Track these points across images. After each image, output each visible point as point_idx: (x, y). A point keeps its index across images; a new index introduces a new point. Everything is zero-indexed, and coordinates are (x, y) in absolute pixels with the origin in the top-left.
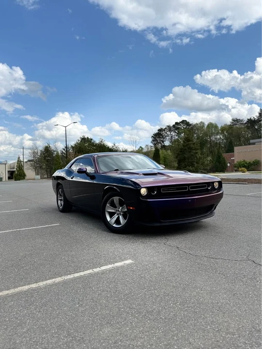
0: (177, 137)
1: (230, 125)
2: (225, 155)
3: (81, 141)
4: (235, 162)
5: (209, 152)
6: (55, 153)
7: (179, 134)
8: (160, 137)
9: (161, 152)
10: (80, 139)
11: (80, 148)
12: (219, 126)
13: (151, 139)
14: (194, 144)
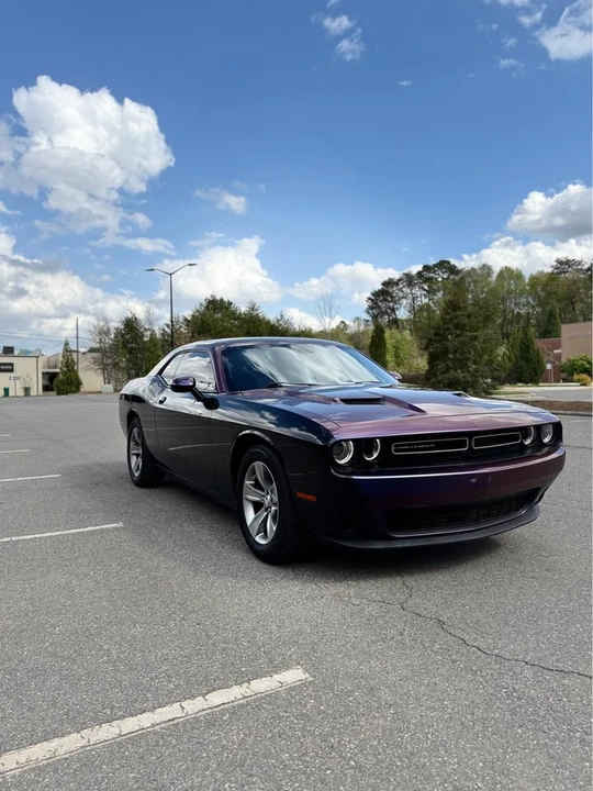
0: (425, 301)
1: (552, 273)
2: (539, 344)
3: (207, 307)
4: (564, 360)
5: (500, 336)
6: (148, 333)
7: (431, 292)
8: (385, 300)
9: (387, 334)
10: (205, 304)
11: (203, 322)
12: (527, 276)
13: (366, 305)
14: (469, 316)
